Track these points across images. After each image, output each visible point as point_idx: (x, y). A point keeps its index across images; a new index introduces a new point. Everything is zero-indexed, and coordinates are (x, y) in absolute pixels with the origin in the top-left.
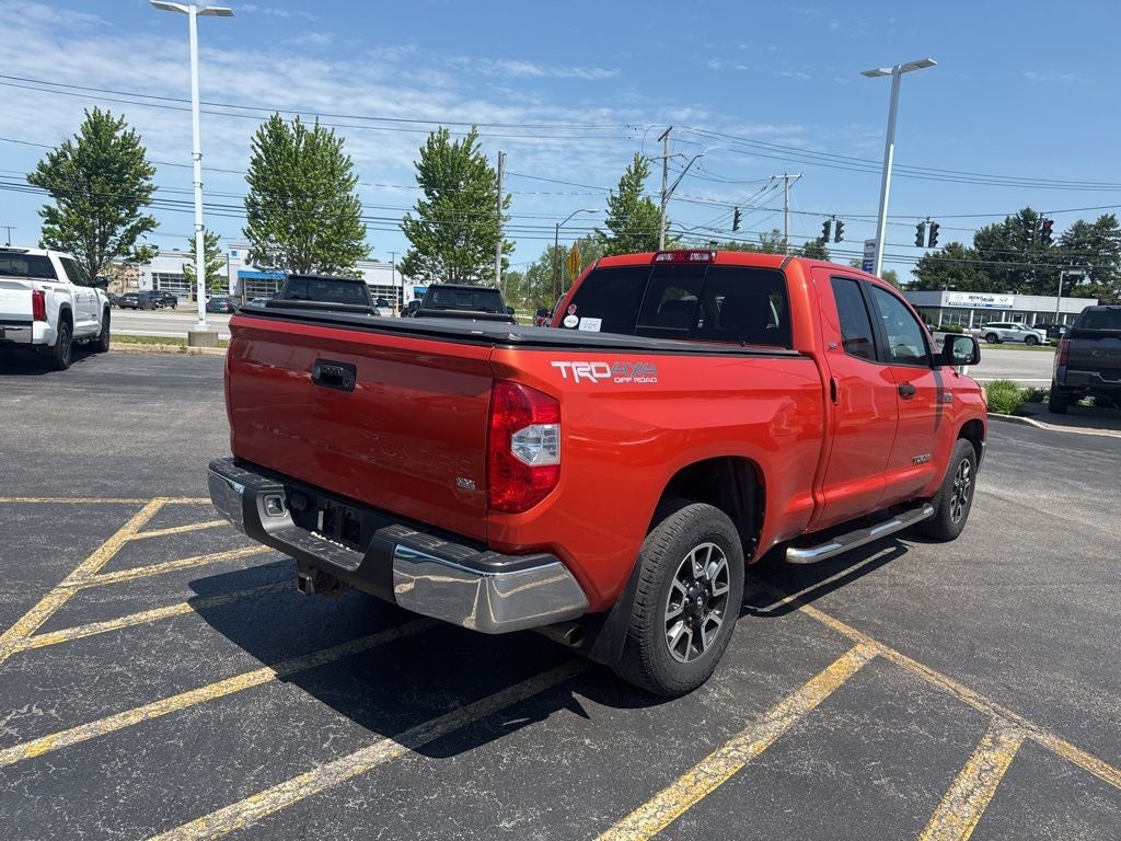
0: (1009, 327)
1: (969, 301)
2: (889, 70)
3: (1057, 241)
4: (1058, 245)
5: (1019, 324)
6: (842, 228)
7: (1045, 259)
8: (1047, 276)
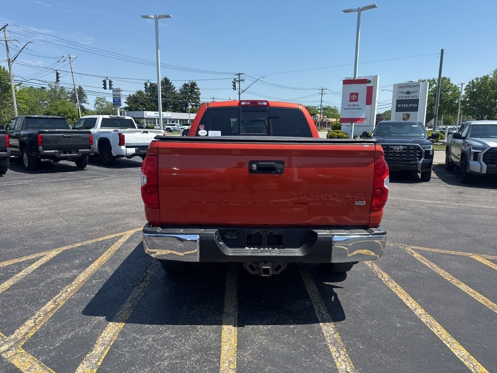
0: (174, 125)
1: (155, 115)
2: (153, 17)
3: (178, 91)
4: (179, 92)
5: (177, 124)
6: (112, 83)
7: (175, 98)
8: (177, 104)
